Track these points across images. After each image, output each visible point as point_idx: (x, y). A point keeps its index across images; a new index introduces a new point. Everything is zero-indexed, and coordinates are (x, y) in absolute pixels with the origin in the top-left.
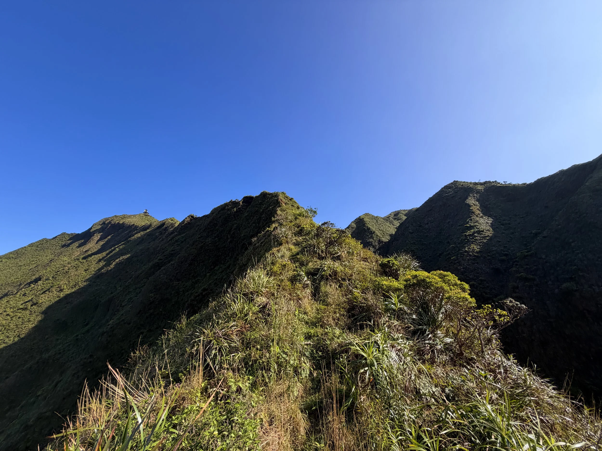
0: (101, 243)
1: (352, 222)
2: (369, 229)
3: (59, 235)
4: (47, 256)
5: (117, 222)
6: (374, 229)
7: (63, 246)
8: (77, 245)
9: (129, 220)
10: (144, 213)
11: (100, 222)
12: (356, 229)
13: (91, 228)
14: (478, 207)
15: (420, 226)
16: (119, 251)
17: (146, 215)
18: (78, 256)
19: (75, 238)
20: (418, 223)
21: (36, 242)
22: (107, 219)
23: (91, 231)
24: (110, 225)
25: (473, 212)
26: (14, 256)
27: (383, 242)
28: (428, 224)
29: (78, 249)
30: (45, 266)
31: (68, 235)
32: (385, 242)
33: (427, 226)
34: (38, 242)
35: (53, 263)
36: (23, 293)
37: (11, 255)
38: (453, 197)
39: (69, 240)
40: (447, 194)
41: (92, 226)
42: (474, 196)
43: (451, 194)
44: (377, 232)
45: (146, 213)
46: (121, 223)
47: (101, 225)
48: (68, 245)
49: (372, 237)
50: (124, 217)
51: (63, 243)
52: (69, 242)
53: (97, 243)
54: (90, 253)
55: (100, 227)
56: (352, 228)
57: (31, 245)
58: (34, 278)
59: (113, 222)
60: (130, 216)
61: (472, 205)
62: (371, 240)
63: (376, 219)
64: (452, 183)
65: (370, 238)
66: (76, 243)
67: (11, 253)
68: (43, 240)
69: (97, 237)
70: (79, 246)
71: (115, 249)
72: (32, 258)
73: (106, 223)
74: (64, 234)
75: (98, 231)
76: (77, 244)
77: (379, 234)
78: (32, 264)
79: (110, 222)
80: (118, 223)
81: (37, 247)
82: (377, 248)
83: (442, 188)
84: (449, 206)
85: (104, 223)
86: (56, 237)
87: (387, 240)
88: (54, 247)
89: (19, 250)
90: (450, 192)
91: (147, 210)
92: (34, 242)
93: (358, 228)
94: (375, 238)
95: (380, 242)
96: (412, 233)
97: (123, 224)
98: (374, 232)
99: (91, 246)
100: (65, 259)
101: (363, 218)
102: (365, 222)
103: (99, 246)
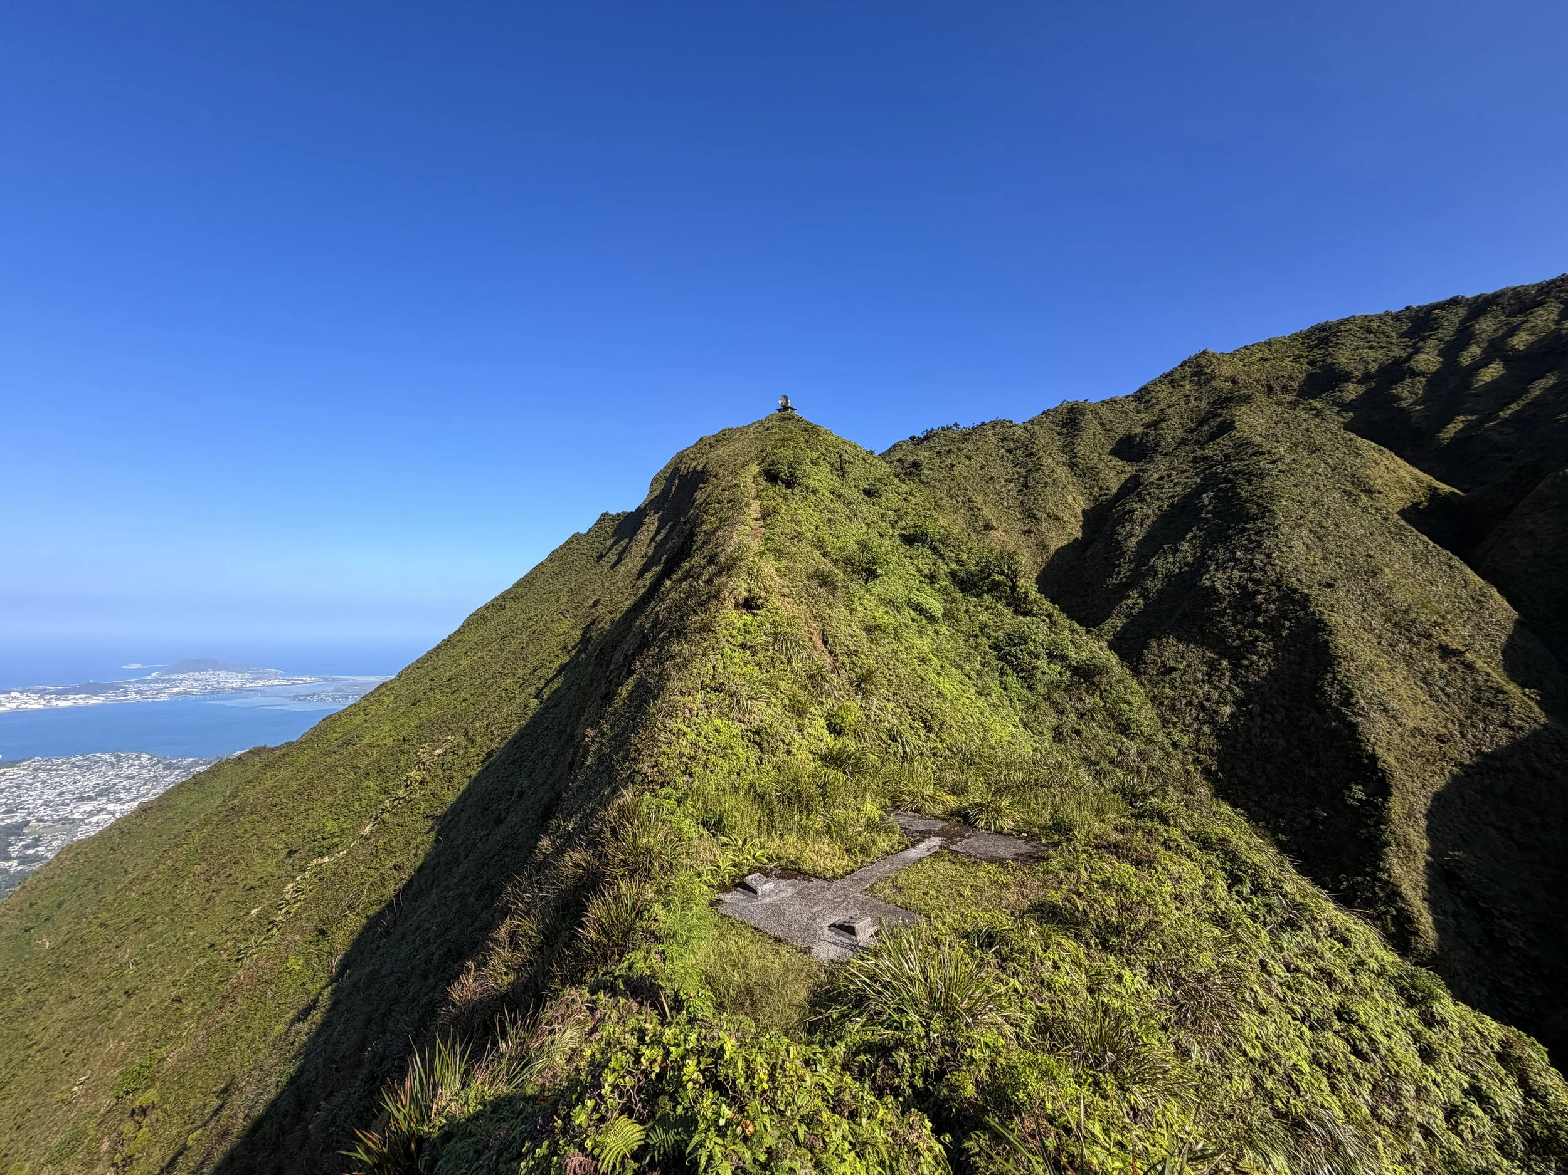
8: (615, 558)
10: (780, 410)
17: (785, 419)
24: (677, 482)
45: (785, 408)
46: (699, 468)
59: (683, 471)
80: (695, 468)
91: (786, 398)
97: (704, 471)
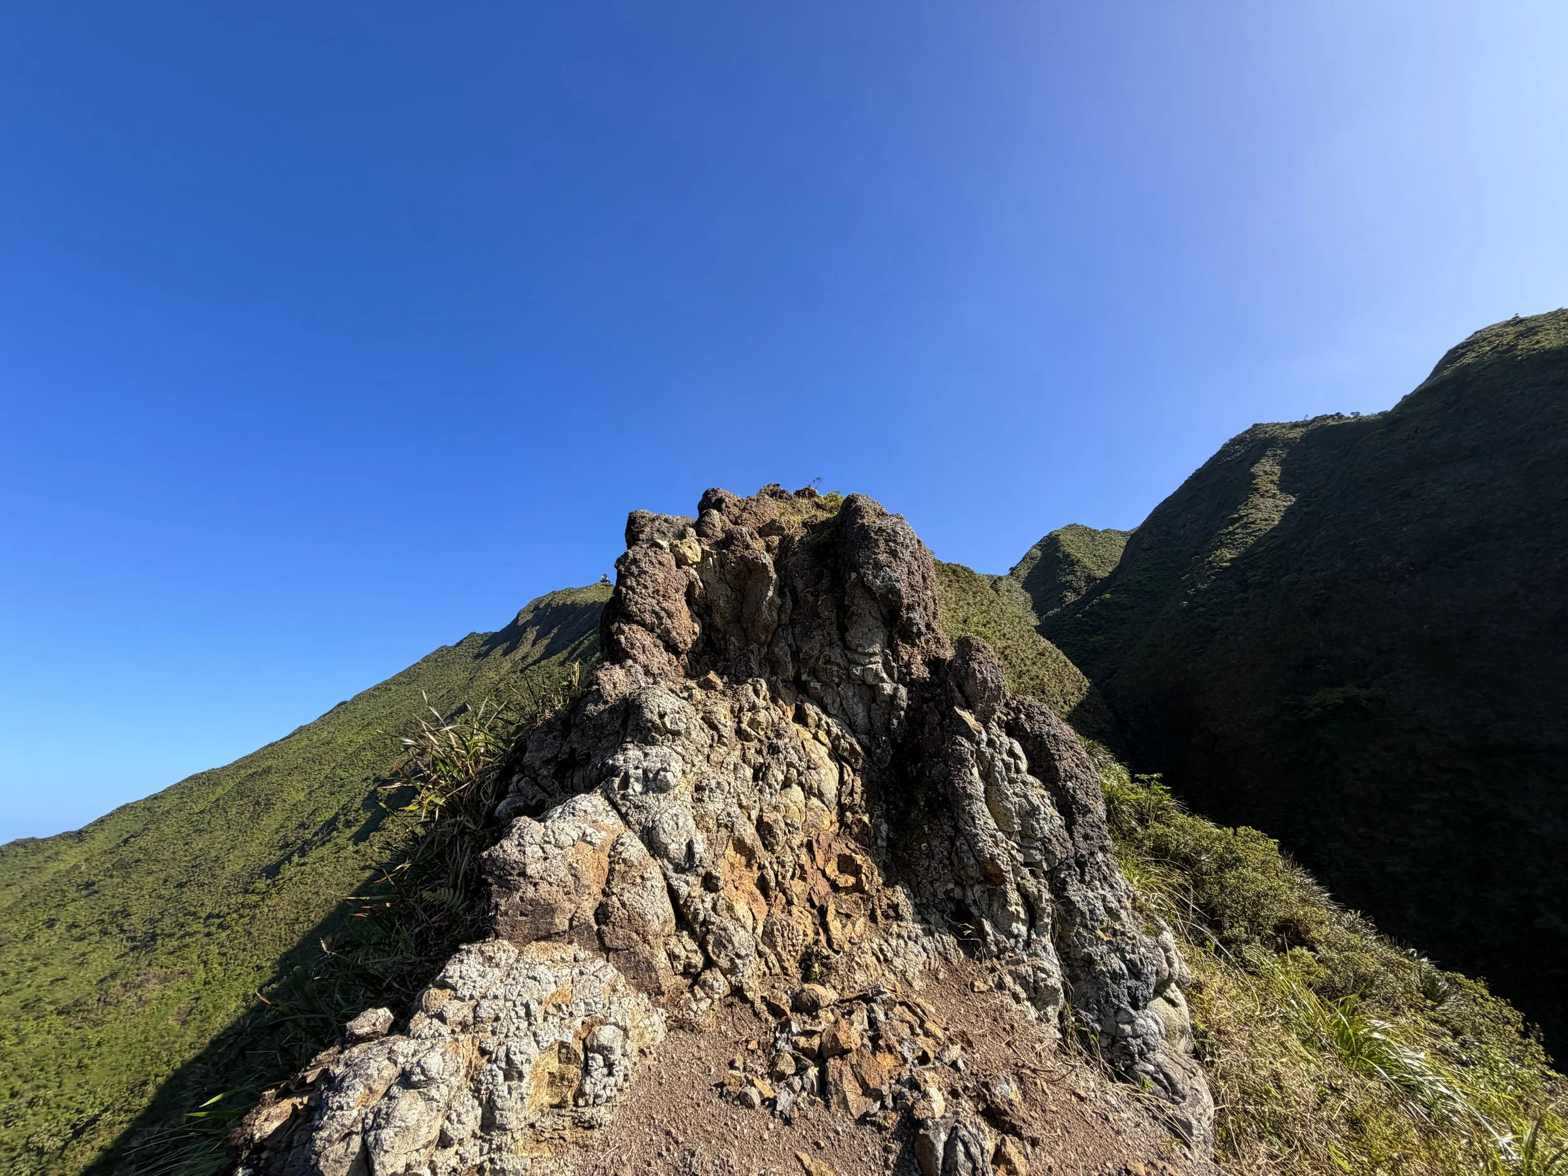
0: (546, 642)
1: (1034, 547)
2: (1068, 555)
3: (465, 638)
4: (457, 675)
5: (561, 602)
6: (1079, 555)
7: (477, 657)
9: (582, 596)
11: (529, 606)
12: (1041, 559)
13: (516, 620)
14: (1275, 478)
15: (1169, 533)
16: (591, 644)
18: (512, 667)
19: (493, 641)
20: (1165, 528)
21: (433, 654)
22: (540, 600)
23: (520, 623)
25: (1257, 490)
26: (405, 680)
27: (1095, 579)
28: (1184, 526)
29: (507, 657)
30: (465, 689)
31: (479, 635)
32: (1101, 579)
33: (1182, 532)
34: (434, 653)
35: (475, 683)
36: (464, 720)
37: (402, 679)
38: (1240, 462)
39: (483, 646)
40: (1230, 456)
41: (518, 615)
42: (1275, 455)
43: (1237, 457)
44: (1085, 560)
47: (532, 612)
48: (486, 654)
49: (1073, 573)
50: (570, 592)
51: (476, 652)
52: (484, 648)
53: (534, 644)
54: (530, 660)
55: (530, 616)
56: (1032, 559)
57: (426, 660)
58: (454, 707)
60: (580, 591)
61: (1261, 473)
62: (1070, 577)
63: (1092, 533)
64: (1247, 432)
65: (1068, 574)
66: (499, 647)
67: (400, 674)
68: (441, 649)
69: (531, 634)
70: (506, 653)
71: (581, 643)
72: (435, 680)
73: (541, 606)
74: (472, 635)
75: (531, 623)
76: (499, 650)
77: (1089, 564)
78: (439, 689)
79: (549, 605)
81: (436, 661)
82: (1084, 593)
83: (1226, 445)
84: (1231, 482)
85: (537, 608)
86: (461, 642)
87: (1107, 575)
88: (464, 660)
89: (410, 668)
90: (1236, 451)
92: (429, 653)
93: (1044, 557)
94: (1079, 574)
95: (1090, 579)
96: (1147, 550)
98: (1078, 561)
99: (526, 650)
100: (491, 674)
101: (1057, 535)
102: (1059, 542)
103: (540, 649)
